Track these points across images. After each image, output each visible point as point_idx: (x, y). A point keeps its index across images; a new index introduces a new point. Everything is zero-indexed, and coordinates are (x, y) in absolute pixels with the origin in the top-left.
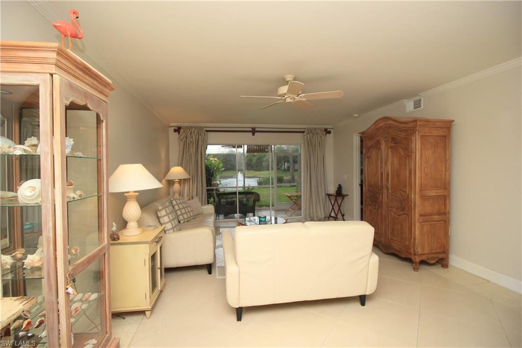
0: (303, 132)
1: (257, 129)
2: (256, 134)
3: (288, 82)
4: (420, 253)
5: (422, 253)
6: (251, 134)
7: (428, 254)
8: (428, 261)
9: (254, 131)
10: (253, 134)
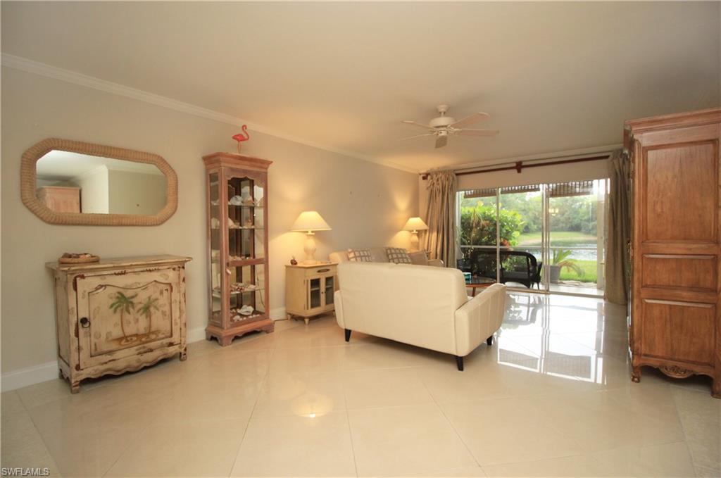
0: (607, 157)
1: (524, 164)
2: (523, 170)
3: (440, 113)
4: (643, 352)
5: (647, 352)
6: (515, 171)
7: (662, 358)
8: (664, 371)
9: (519, 167)
10: (519, 171)
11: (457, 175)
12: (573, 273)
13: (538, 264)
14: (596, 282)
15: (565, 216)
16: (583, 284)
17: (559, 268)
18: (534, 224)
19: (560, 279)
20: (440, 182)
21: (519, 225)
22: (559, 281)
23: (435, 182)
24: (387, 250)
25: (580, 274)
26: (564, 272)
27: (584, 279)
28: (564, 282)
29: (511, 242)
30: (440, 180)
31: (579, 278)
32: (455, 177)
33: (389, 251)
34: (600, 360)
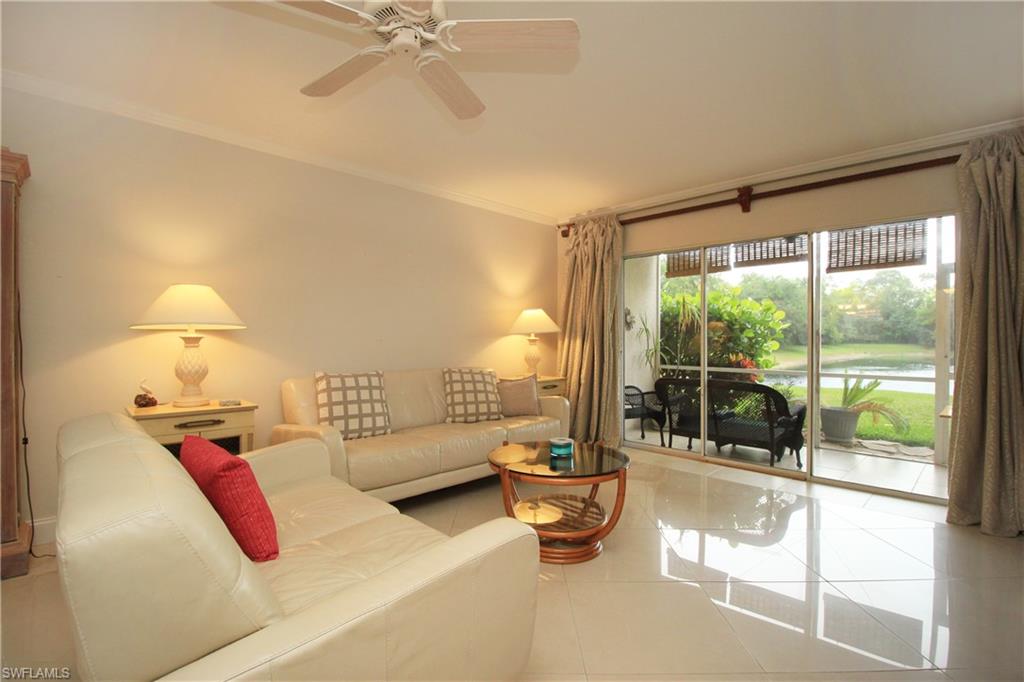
1: (757, 190)
2: (756, 206)
6: (737, 208)
9: (746, 198)
10: (746, 209)
11: (623, 223)
12: (886, 425)
13: (792, 410)
14: (932, 447)
15: (891, 319)
16: (905, 449)
17: (855, 415)
18: (840, 332)
19: (860, 436)
20: (589, 240)
21: (778, 329)
22: (854, 440)
23: (581, 239)
24: (444, 373)
25: (899, 429)
26: (864, 421)
27: (909, 437)
28: (866, 443)
29: (761, 360)
30: (589, 235)
31: (899, 437)
32: (619, 228)
33: (447, 376)
34: (944, 633)
